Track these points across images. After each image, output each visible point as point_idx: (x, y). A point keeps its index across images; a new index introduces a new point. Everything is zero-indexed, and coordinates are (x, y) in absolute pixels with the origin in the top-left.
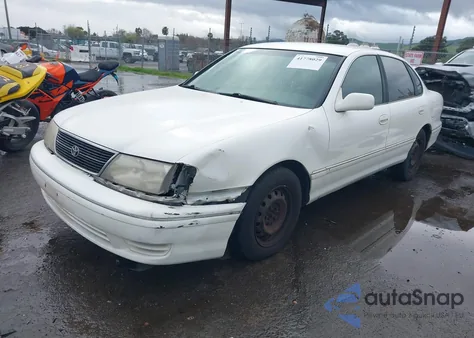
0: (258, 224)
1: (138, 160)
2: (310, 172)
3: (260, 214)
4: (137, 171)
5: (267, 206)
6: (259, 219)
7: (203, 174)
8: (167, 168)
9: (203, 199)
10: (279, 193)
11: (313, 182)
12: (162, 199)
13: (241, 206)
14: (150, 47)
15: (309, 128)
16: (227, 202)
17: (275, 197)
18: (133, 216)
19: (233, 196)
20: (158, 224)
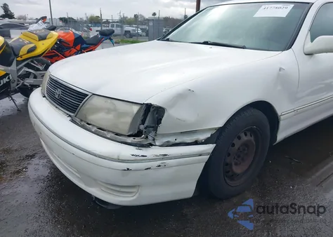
0: (227, 164)
1: (109, 100)
2: (279, 113)
3: (229, 155)
4: (109, 111)
5: (236, 147)
6: (228, 160)
7: (171, 114)
8: (136, 109)
9: (172, 140)
10: (248, 134)
11: (282, 123)
12: (130, 140)
13: (210, 147)
14: (144, 27)
15: (280, 69)
16: (196, 143)
17: (244, 138)
18: (100, 157)
19: (202, 137)
20: (125, 166)
